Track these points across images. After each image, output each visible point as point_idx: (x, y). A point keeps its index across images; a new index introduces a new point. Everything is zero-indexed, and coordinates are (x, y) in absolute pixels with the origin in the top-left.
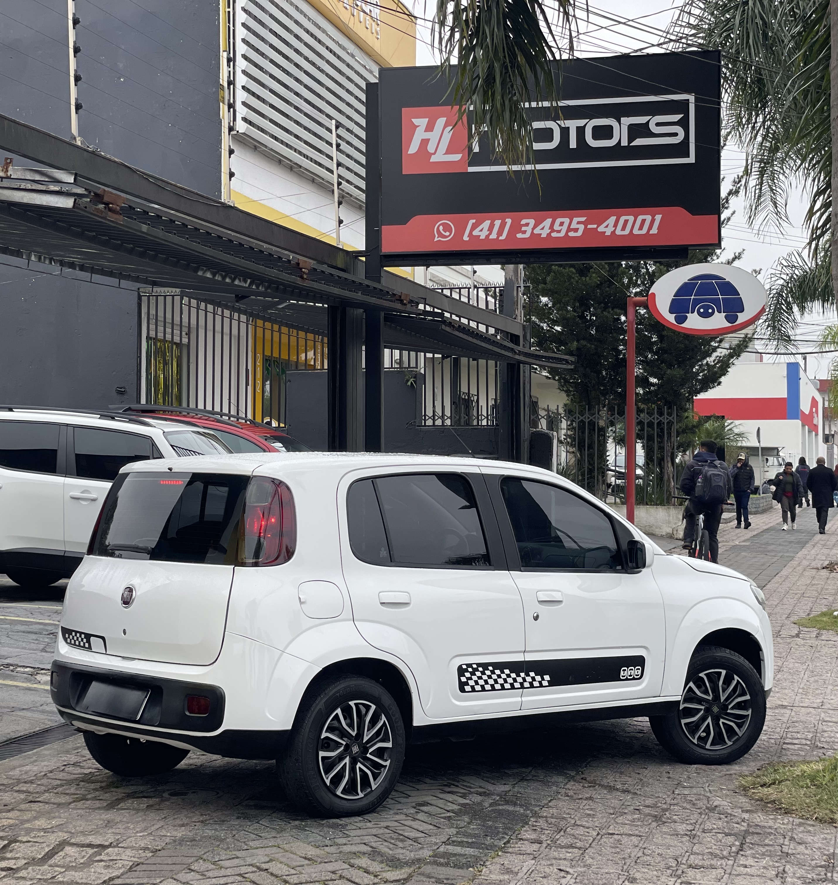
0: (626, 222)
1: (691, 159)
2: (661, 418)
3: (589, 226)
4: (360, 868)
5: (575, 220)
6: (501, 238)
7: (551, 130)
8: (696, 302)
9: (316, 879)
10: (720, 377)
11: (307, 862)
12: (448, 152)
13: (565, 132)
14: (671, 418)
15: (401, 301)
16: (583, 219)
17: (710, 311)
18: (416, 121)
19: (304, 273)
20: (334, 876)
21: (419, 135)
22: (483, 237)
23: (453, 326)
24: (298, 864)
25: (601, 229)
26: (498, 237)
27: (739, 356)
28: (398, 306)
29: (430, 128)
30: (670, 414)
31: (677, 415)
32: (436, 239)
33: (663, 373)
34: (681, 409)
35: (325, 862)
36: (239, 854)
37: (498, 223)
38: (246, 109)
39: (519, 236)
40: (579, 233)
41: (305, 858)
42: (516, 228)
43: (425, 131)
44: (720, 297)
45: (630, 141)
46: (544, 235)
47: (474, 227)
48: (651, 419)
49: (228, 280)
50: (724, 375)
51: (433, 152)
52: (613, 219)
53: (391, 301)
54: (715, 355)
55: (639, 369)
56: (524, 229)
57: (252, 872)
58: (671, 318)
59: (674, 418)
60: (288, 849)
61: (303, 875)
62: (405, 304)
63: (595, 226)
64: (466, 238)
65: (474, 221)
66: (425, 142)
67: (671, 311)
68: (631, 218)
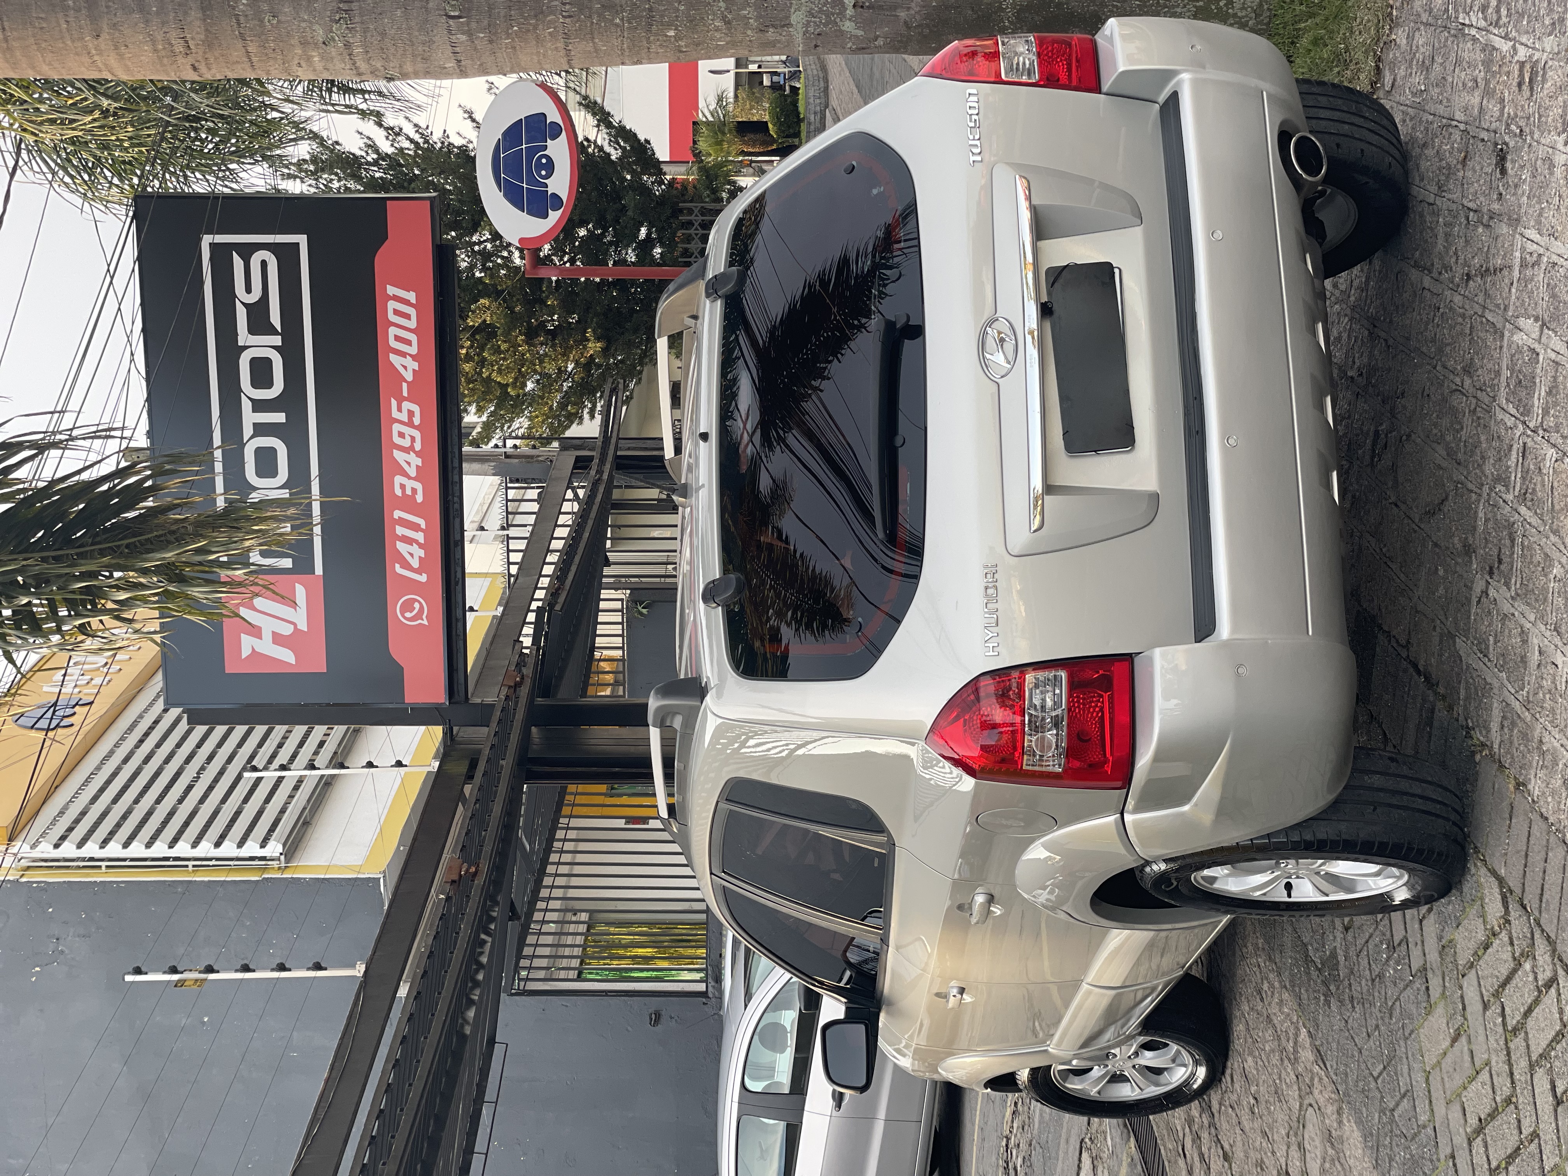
0: (397, 338)
1: (302, 240)
2: (696, 224)
3: (405, 394)
4: (1477, 956)
5: (395, 414)
6: (423, 526)
7: (259, 451)
8: (532, 180)
9: (1502, 1042)
10: (639, 140)
11: (1463, 1040)
12: (294, 604)
13: (260, 430)
14: (696, 211)
15: (517, 685)
16: (394, 403)
17: (544, 161)
18: (245, 652)
19: (467, 871)
20: (1495, 1009)
21: (266, 647)
22: (422, 553)
23: (558, 589)
24: (1467, 1058)
25: (409, 376)
26: (422, 530)
27: (609, 114)
28: (524, 691)
29: (255, 631)
30: (690, 211)
31: (691, 201)
32: (425, 622)
33: (632, 222)
34: (683, 195)
35: (1464, 1009)
36: (1445, 1150)
37: (400, 531)
38: (249, 843)
39: (419, 498)
40: (416, 409)
41: (1454, 1040)
42: (407, 502)
43: (261, 639)
44: (524, 147)
45: (273, 331)
46: (419, 462)
47: (406, 566)
48: (696, 239)
49: (480, 977)
50: (635, 135)
51: (292, 626)
52: (393, 358)
53: (517, 703)
54: (607, 149)
55: (627, 254)
56: (409, 492)
57: (1486, 1146)
58: (554, 216)
59: (696, 206)
60: (1435, 1060)
61: (1493, 1063)
62: (522, 678)
63: (405, 385)
64: (423, 578)
65: (397, 566)
66: (277, 639)
67: (546, 216)
68: (393, 331)
